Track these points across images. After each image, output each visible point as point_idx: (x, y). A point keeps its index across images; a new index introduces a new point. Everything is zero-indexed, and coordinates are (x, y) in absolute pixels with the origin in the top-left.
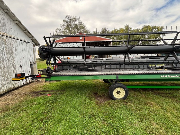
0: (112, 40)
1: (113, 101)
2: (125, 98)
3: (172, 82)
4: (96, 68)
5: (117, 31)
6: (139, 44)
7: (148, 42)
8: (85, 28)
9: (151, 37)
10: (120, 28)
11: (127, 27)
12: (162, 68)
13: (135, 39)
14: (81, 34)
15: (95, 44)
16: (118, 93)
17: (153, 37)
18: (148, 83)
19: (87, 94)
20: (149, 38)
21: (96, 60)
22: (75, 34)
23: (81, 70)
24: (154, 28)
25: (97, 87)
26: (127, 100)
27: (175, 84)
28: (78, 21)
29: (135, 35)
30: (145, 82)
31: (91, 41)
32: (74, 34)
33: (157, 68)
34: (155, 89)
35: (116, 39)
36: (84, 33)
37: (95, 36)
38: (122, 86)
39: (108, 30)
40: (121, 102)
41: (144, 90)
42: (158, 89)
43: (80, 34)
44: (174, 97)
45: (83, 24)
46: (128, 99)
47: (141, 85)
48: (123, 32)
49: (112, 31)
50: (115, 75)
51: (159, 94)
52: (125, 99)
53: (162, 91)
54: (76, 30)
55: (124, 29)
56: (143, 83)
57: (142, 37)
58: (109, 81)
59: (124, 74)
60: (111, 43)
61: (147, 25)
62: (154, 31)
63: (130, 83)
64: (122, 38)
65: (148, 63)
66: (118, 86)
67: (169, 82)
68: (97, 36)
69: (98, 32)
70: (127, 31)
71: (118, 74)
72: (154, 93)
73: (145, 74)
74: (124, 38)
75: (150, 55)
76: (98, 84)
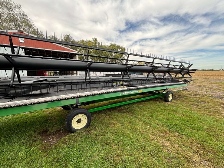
0: (77, 53)
1: (72, 134)
2: (88, 126)
3: (130, 97)
4: (44, 91)
5: (84, 42)
6: (108, 61)
7: (115, 60)
8: (33, 26)
9: (117, 55)
10: (88, 40)
11: (95, 41)
12: (122, 85)
13: (104, 56)
14: (21, 34)
15: (53, 54)
16: (79, 121)
17: (118, 56)
18: (113, 101)
19: (24, 139)
20: (115, 56)
21: (46, 79)
22: (8, 31)
23: (13, 97)
24: (119, 47)
25: (50, 120)
26: (90, 128)
27: (131, 98)
28: (16, 11)
29: (103, 51)
30: (111, 101)
31: (46, 49)
32: (6, 31)
33: (119, 86)
34: (118, 106)
35: (84, 52)
36: (29, 34)
37: (50, 42)
38: (83, 111)
39: (73, 38)
40: (82, 133)
41: (109, 110)
42: (120, 106)
43: (19, 33)
44: (130, 111)
45: (28, 18)
46: (92, 125)
47: (107, 105)
48: (91, 45)
49: (79, 41)
50: (74, 98)
51: (120, 111)
52: (87, 128)
53: (123, 108)
54: (12, 24)
55: (92, 42)
56: (109, 103)
57: (110, 55)
58: (70, 107)
59: (90, 95)
60: (75, 56)
61: (113, 43)
62: (119, 50)
63: (97, 104)
64: (91, 52)
65: (113, 81)
66: (79, 112)
67: (128, 97)
68: (55, 44)
69: (58, 39)
70: (96, 45)
71: (77, 97)
72: (117, 111)
73: (110, 93)
74: (93, 53)
75: (115, 73)
76: (52, 115)
